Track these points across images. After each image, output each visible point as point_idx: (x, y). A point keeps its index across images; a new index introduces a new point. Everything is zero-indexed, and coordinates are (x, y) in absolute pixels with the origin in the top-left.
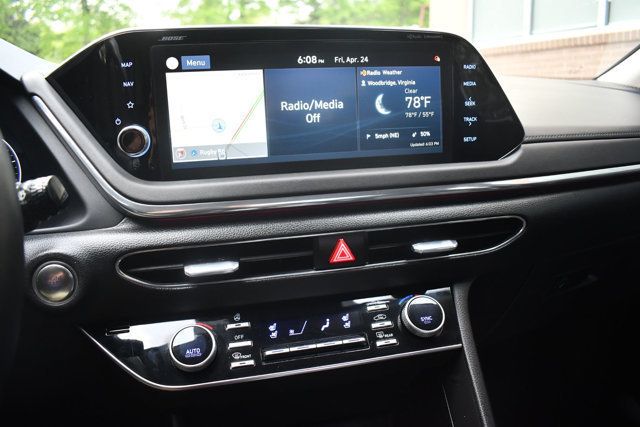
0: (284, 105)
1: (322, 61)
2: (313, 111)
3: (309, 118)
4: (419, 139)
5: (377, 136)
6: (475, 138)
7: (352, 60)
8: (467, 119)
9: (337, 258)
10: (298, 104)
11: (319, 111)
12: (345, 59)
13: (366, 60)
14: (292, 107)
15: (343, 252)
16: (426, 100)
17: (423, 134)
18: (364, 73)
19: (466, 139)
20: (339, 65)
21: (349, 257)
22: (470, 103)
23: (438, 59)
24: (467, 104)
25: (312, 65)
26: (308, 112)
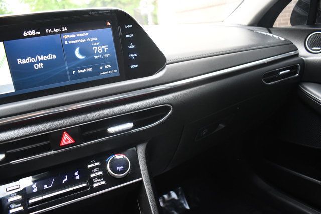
0: (19, 61)
1: (39, 33)
2: (38, 62)
3: (36, 66)
4: (105, 70)
5: (79, 71)
6: (137, 65)
7: (57, 30)
8: (131, 55)
9: (64, 143)
10: (28, 59)
11: (41, 61)
12: (52, 30)
13: (66, 29)
14: (24, 61)
15: (67, 139)
16: (106, 48)
17: (106, 67)
18: (66, 36)
19: (132, 67)
20: (49, 34)
21: (71, 141)
22: (132, 46)
23: (110, 24)
24: (130, 47)
25: (32, 36)
26: (35, 63)
